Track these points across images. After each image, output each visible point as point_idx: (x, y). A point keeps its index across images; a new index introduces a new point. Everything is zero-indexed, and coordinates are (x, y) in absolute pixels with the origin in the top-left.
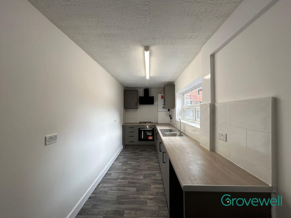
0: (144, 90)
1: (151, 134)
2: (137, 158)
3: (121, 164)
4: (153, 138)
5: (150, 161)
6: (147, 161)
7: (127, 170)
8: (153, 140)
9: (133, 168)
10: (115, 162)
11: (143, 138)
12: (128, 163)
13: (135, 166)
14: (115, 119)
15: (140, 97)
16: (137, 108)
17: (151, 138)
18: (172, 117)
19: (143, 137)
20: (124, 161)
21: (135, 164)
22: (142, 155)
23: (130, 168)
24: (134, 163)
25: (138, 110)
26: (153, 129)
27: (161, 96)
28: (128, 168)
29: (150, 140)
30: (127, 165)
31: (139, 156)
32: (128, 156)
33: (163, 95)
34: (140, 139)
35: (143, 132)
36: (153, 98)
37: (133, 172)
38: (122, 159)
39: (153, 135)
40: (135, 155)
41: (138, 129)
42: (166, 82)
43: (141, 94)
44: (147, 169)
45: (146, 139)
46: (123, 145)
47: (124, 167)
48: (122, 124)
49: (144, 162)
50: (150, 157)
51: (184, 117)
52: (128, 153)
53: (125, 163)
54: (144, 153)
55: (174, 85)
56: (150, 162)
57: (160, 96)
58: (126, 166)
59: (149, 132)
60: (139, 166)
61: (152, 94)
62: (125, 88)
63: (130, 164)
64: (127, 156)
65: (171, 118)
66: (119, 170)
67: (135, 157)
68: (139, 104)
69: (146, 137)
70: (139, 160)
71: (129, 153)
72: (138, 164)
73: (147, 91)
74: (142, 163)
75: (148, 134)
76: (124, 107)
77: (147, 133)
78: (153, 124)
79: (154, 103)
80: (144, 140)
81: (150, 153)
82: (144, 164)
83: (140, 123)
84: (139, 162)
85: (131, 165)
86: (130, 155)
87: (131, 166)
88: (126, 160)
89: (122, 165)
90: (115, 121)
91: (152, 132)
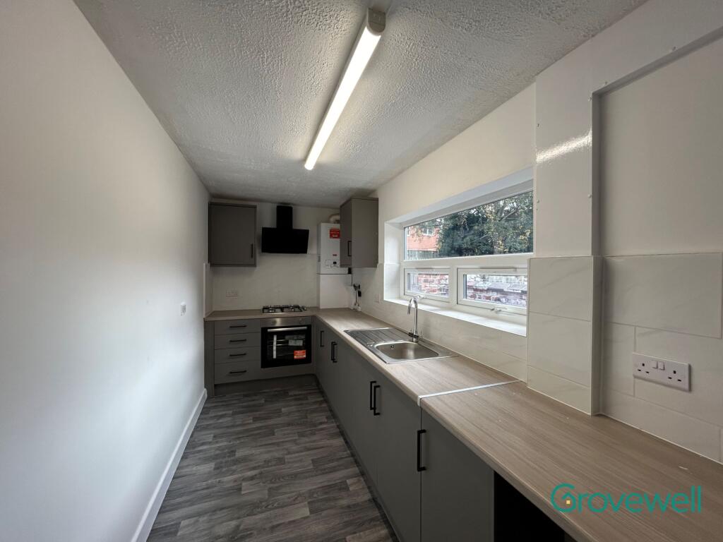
0: (278, 207)
1: (300, 343)
2: (266, 427)
3: (210, 466)
4: (309, 354)
5: (313, 434)
6: (302, 435)
7: (240, 489)
8: (308, 360)
9: (261, 473)
10: (186, 463)
11: (275, 357)
12: (240, 453)
13: (267, 462)
14: (183, 304)
15: (264, 229)
16: (254, 265)
17: (300, 355)
18: (362, 290)
19: (275, 353)
20: (218, 449)
21: (267, 456)
22: (278, 413)
23: (252, 478)
24: (259, 453)
25: (257, 268)
26: (309, 327)
27: (331, 231)
28: (245, 479)
29: (301, 361)
30: (234, 468)
31: (269, 418)
32: (233, 426)
33: (337, 226)
34: (267, 361)
35: (275, 338)
36: (305, 234)
37: (266, 492)
38: (210, 443)
39: (307, 346)
40: (256, 419)
41: (260, 330)
42: (351, 190)
43: (268, 219)
44: (311, 467)
45: (286, 359)
46: (206, 386)
47: (225, 479)
48: (204, 316)
49: (295, 441)
50: (307, 418)
51: (406, 290)
52: (231, 412)
53: (225, 461)
54: (284, 407)
55: (377, 200)
56: (315, 438)
57: (325, 229)
58: (233, 472)
59: (295, 337)
60: (281, 461)
61: (302, 221)
62: (213, 196)
63: (244, 459)
64: (228, 427)
65: (360, 294)
66: (208, 497)
67: (258, 424)
68: (258, 250)
69: (287, 351)
70: (274, 434)
71: (234, 414)
72: (277, 455)
73: (285, 212)
74: (288, 446)
75: (292, 343)
76: (209, 260)
77: (287, 342)
78: (308, 313)
79: (309, 251)
80: (280, 362)
81: (304, 402)
82: (295, 448)
83: (266, 309)
84: (278, 444)
85: (253, 464)
86: (239, 419)
87: (254, 468)
88: (225, 443)
89: (215, 469)
90: (184, 309)
91: (303, 337)
